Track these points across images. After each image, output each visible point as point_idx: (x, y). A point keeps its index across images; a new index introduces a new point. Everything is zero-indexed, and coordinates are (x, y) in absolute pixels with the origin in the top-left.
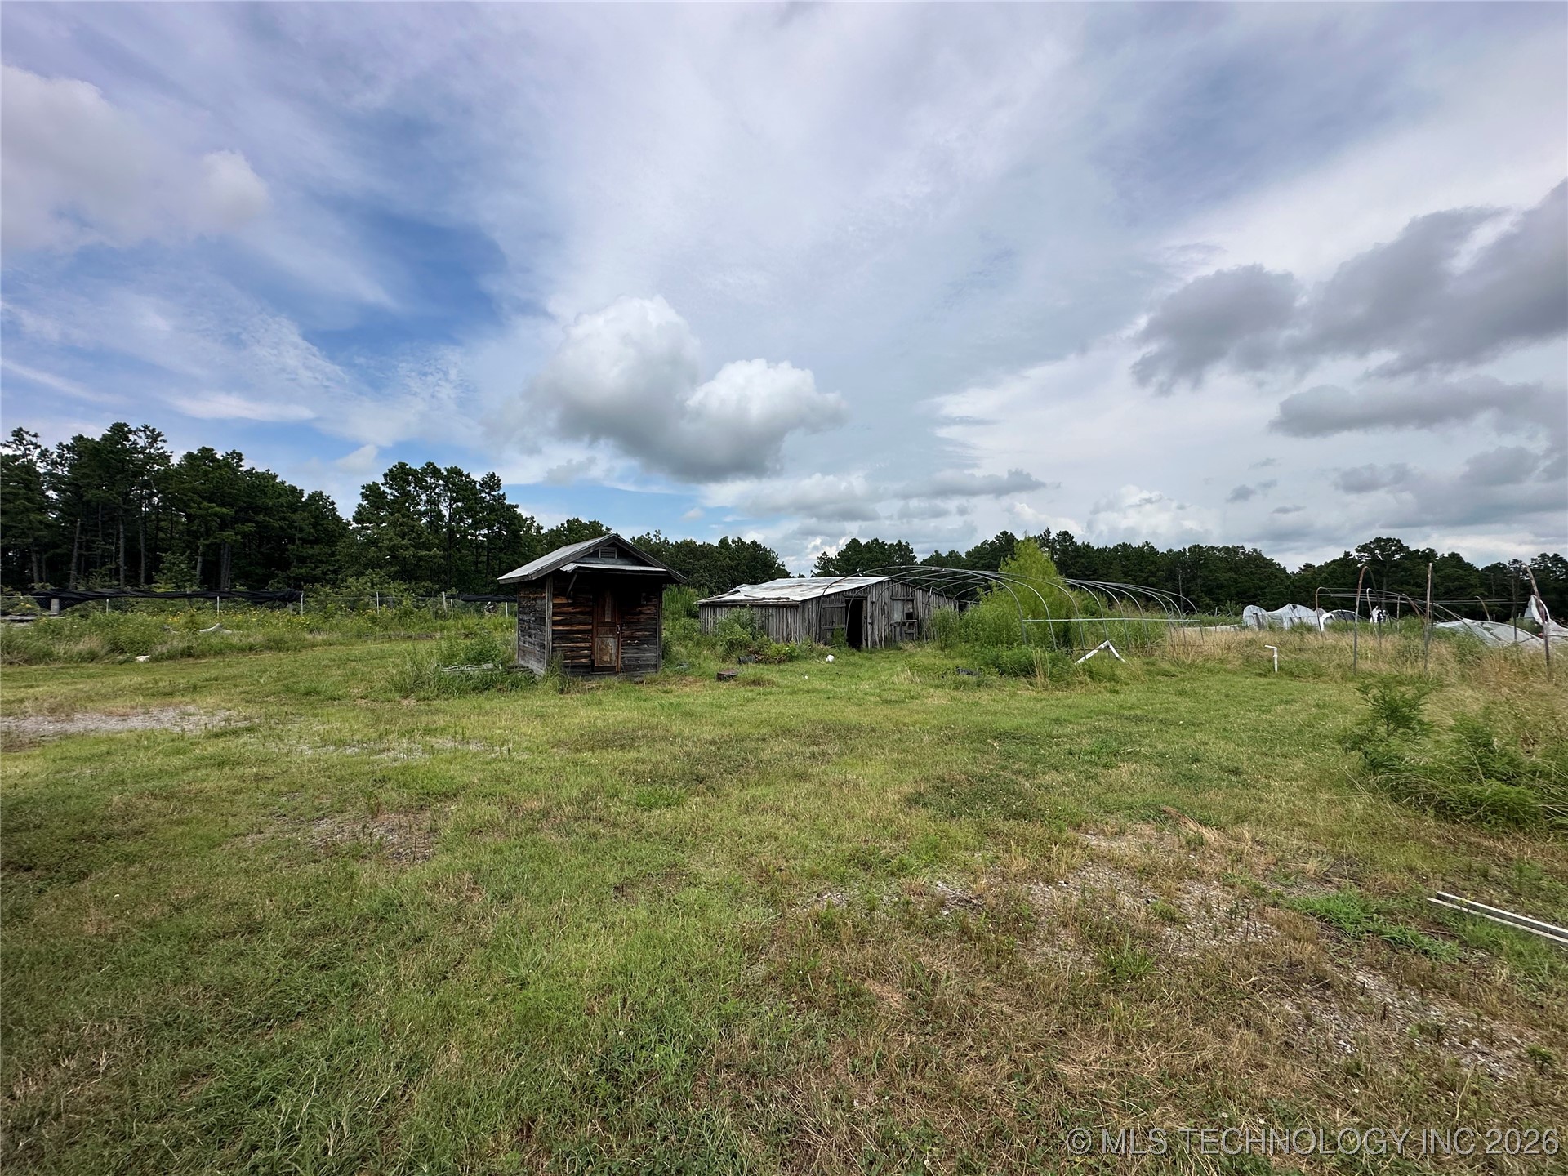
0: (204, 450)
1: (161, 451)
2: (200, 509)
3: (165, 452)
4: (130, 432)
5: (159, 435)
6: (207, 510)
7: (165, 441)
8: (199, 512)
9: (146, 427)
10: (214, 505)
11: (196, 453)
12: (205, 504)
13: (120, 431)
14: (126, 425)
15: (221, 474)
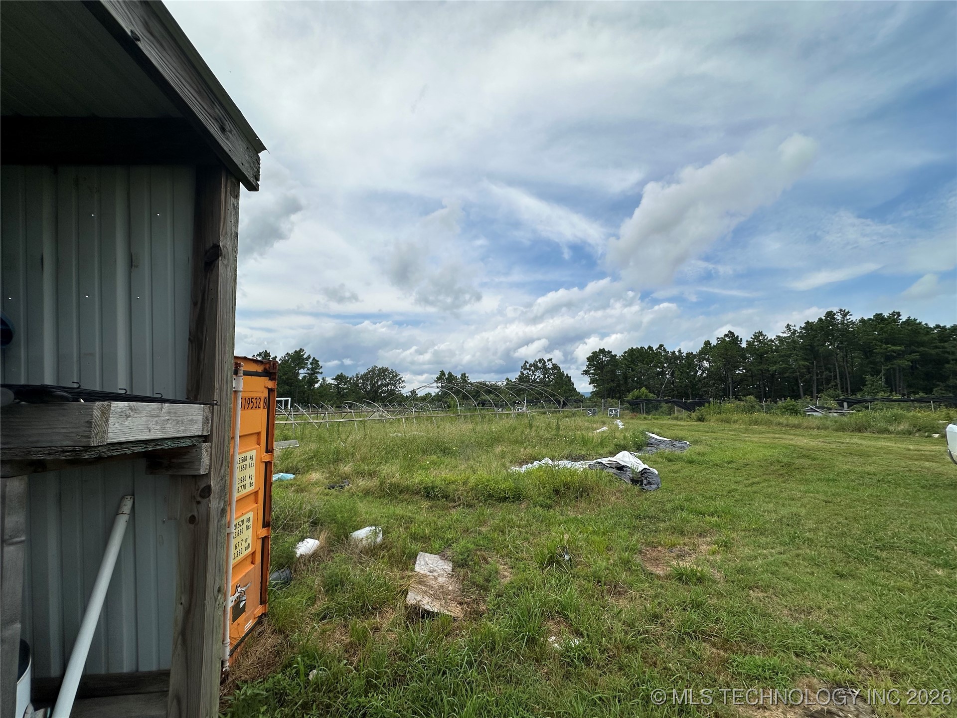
0: (877, 315)
1: (849, 320)
2: (881, 349)
3: (852, 321)
4: (835, 314)
5: (848, 312)
6: (886, 349)
7: (851, 315)
8: (881, 351)
9: (841, 310)
10: (889, 345)
11: (872, 318)
12: (884, 346)
13: (830, 314)
14: (832, 312)
15: (892, 327)
